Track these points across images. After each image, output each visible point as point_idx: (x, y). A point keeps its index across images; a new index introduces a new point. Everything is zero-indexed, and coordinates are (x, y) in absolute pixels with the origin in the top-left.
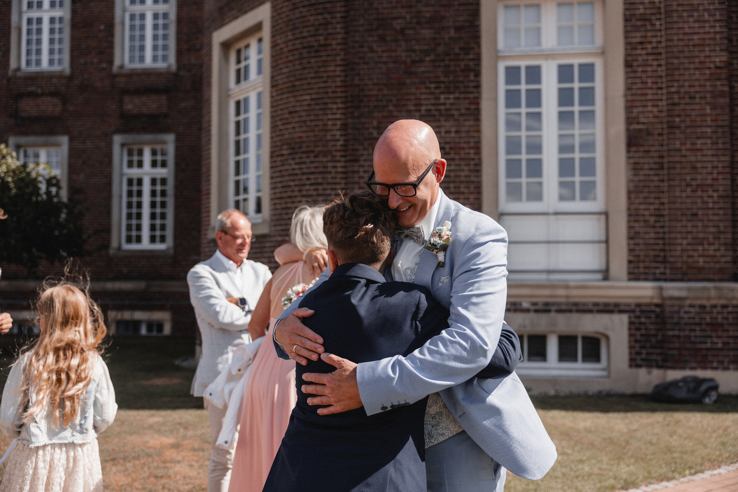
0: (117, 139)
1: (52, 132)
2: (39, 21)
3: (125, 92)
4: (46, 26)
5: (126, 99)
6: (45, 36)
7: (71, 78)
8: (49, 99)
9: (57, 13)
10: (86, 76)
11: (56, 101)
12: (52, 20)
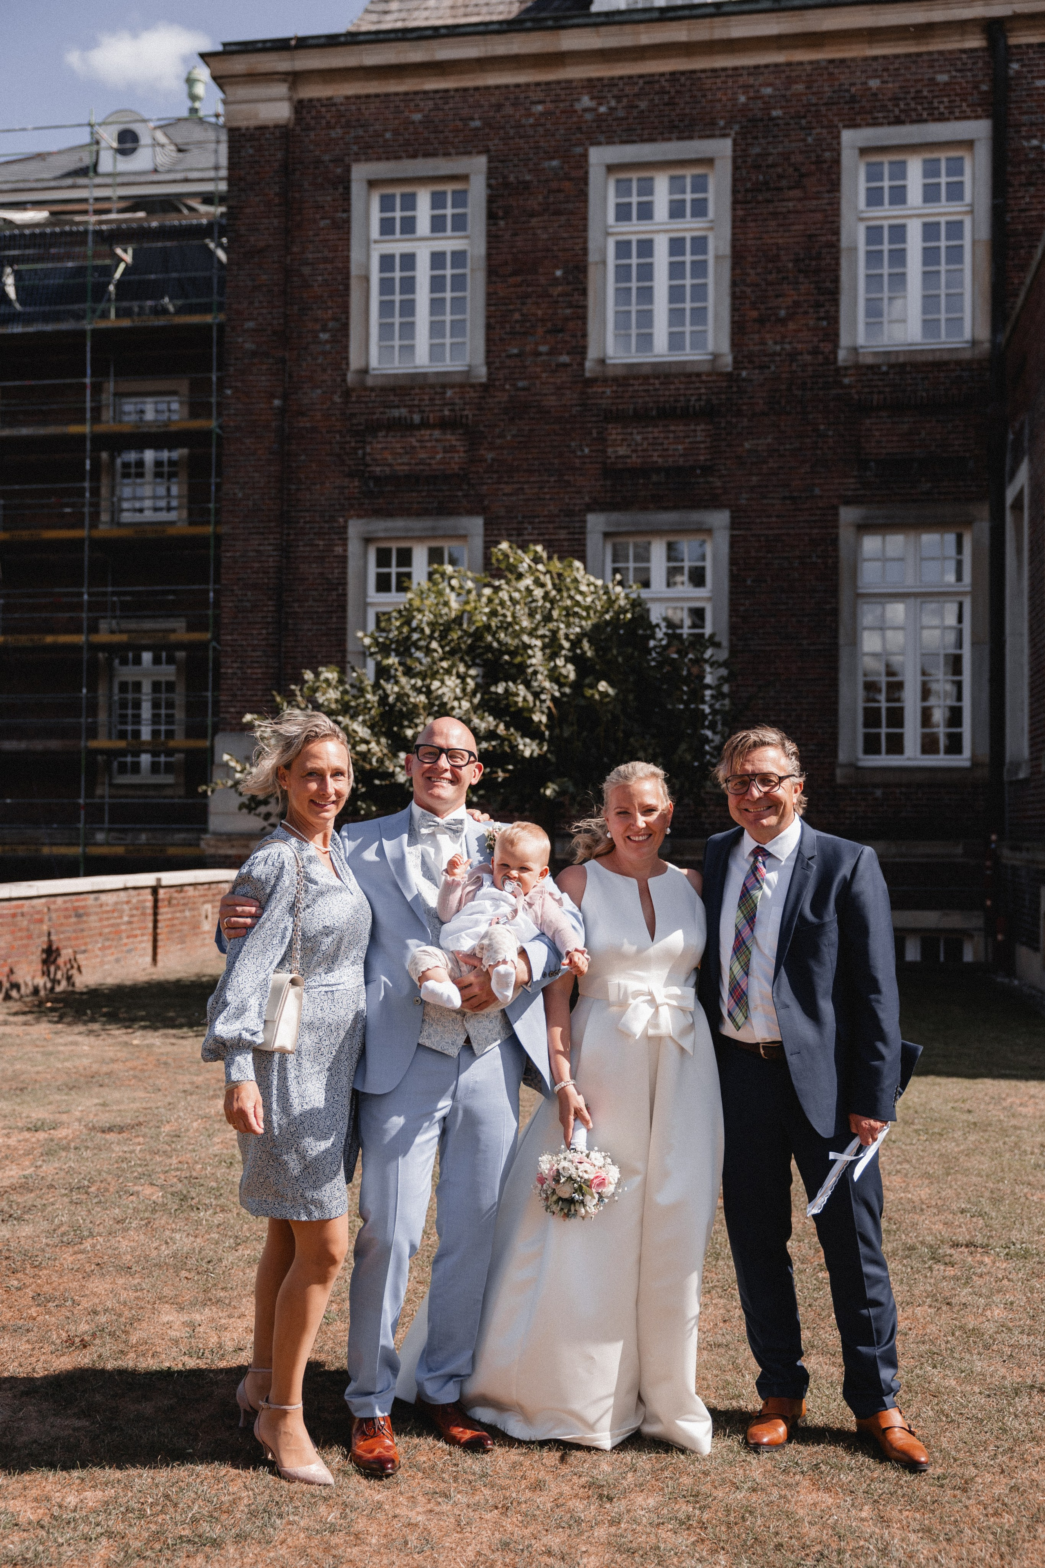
0: (596, 523)
1: (445, 510)
2: (409, 260)
3: (611, 416)
4: (423, 273)
5: (614, 432)
6: (423, 296)
7: (486, 388)
8: (437, 433)
9: (449, 244)
10: (521, 384)
11: (451, 438)
12: (437, 259)
